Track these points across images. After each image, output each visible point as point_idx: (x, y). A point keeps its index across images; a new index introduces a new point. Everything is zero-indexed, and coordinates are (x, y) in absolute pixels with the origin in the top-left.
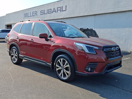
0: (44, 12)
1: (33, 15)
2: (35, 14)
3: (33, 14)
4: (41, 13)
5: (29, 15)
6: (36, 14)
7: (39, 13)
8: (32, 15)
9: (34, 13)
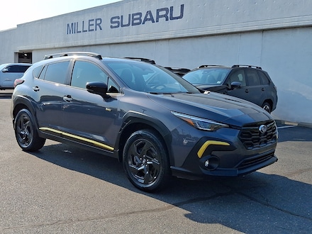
0: (120, 20)
1: (91, 28)
2: (96, 25)
3: (90, 25)
4: (112, 22)
5: (80, 29)
6: (99, 25)
7: (106, 24)
8: (86, 28)
9: (94, 22)
